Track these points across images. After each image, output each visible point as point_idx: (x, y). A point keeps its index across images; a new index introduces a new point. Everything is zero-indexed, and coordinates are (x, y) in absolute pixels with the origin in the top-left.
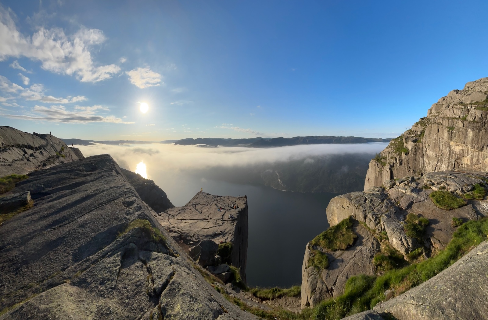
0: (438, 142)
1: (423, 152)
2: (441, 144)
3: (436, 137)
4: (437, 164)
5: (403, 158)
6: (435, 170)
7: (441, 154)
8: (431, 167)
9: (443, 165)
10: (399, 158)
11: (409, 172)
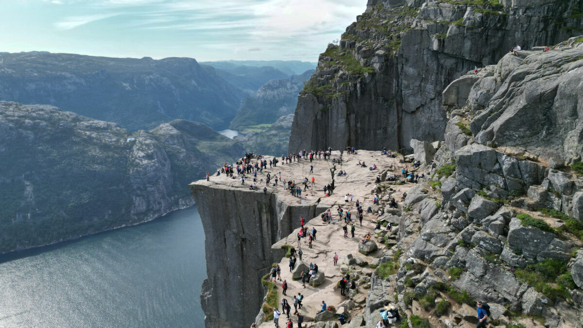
0: (422, 55)
1: (398, 69)
2: (426, 56)
3: (419, 48)
4: (421, 84)
5: (368, 82)
6: (418, 92)
7: (426, 71)
8: (411, 89)
9: (428, 85)
10: (361, 83)
11: (377, 101)
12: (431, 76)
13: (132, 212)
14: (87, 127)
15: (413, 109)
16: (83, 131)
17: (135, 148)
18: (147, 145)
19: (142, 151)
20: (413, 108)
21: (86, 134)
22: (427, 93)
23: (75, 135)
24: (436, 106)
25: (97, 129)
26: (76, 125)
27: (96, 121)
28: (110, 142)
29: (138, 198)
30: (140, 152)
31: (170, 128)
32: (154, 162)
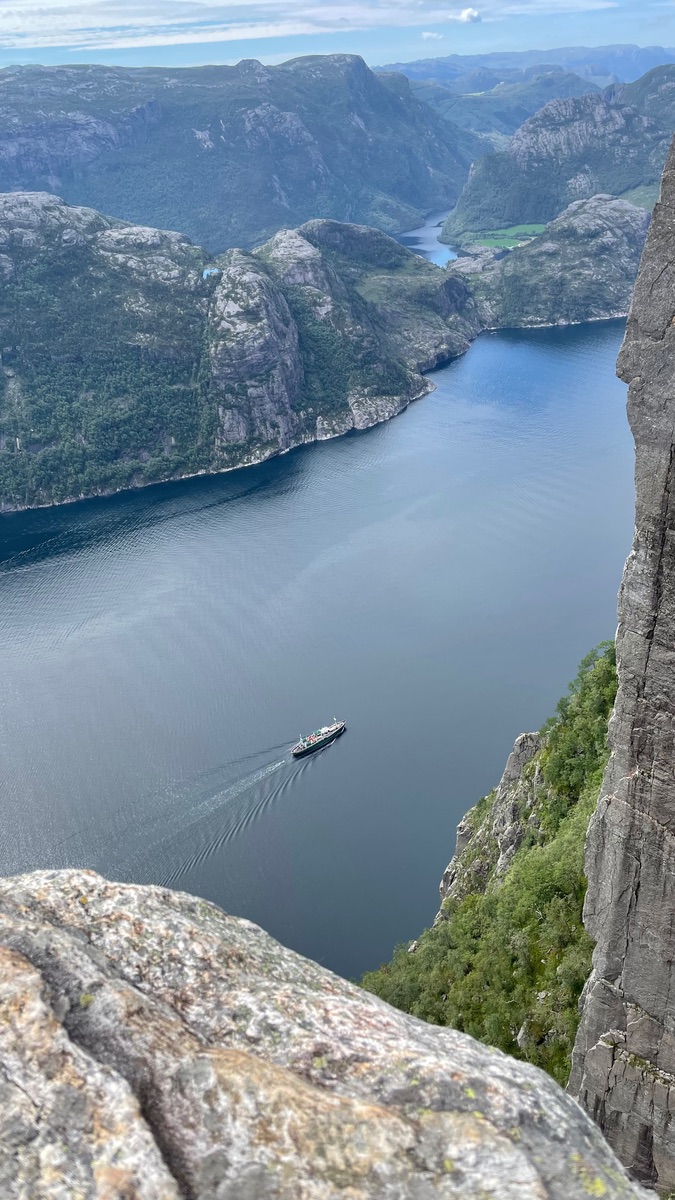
13: (217, 442)
14: (119, 242)
16: (110, 254)
17: (219, 292)
18: (245, 286)
19: (235, 300)
21: (117, 259)
23: (94, 263)
25: (140, 248)
26: (95, 239)
27: (135, 229)
28: (167, 279)
29: (228, 413)
30: (231, 302)
31: (299, 241)
32: (262, 328)
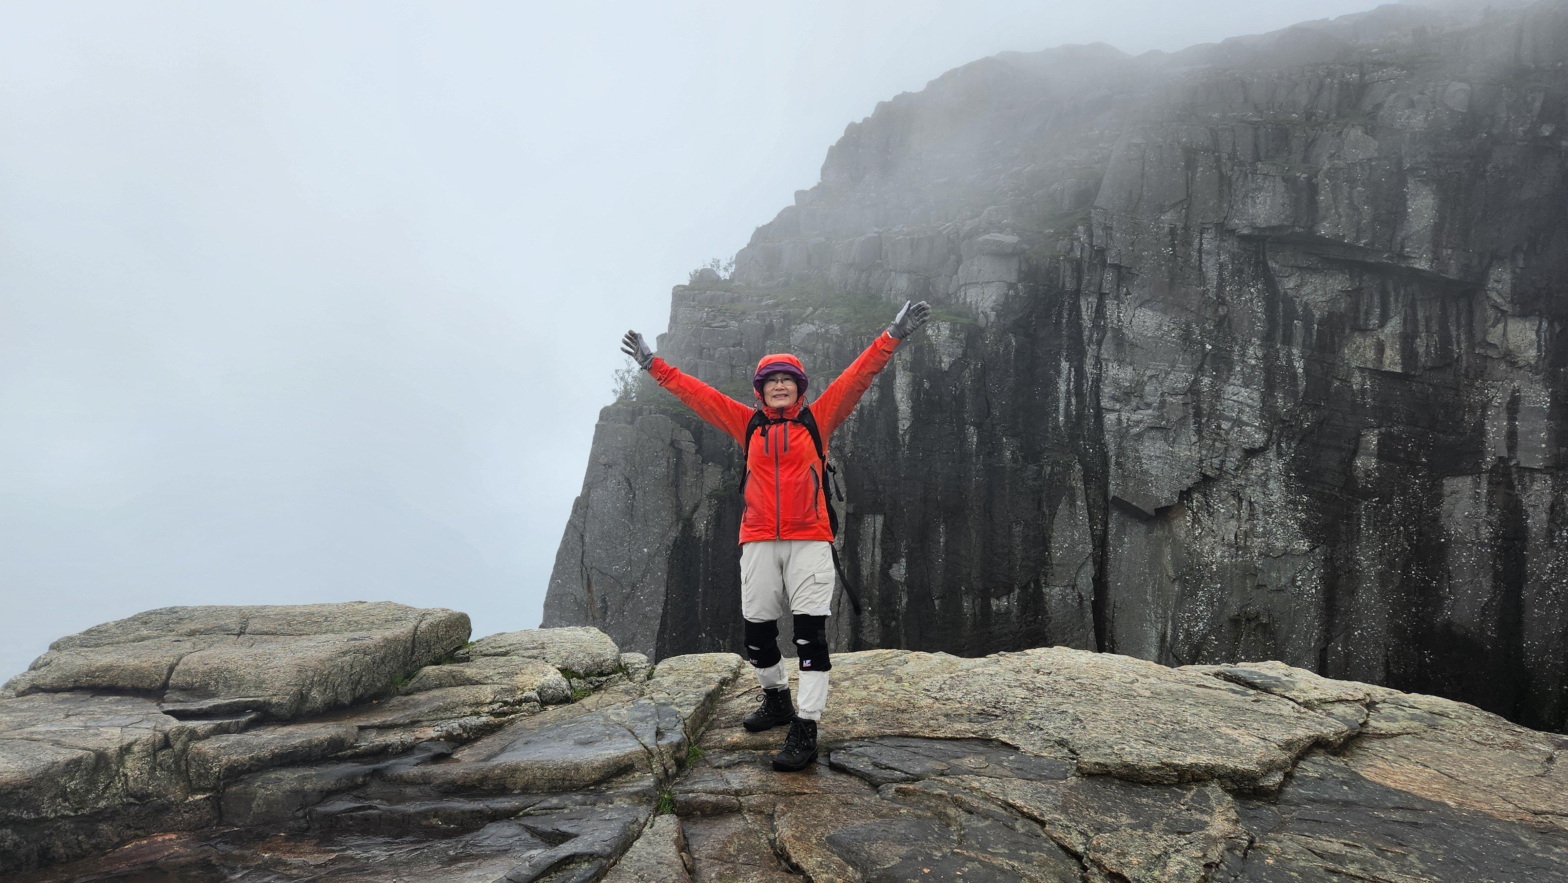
0: (1195, 254)
1: (1079, 316)
2: (1212, 261)
3: (1180, 225)
4: (1196, 381)
5: (945, 366)
6: (1182, 422)
7: (1219, 324)
8: (1148, 406)
9: (1230, 389)
10: (914, 367)
11: (990, 454)
12: (1244, 349)
15: (1164, 495)
20: (1167, 494)
22: (1225, 425)
24: (1272, 484)
